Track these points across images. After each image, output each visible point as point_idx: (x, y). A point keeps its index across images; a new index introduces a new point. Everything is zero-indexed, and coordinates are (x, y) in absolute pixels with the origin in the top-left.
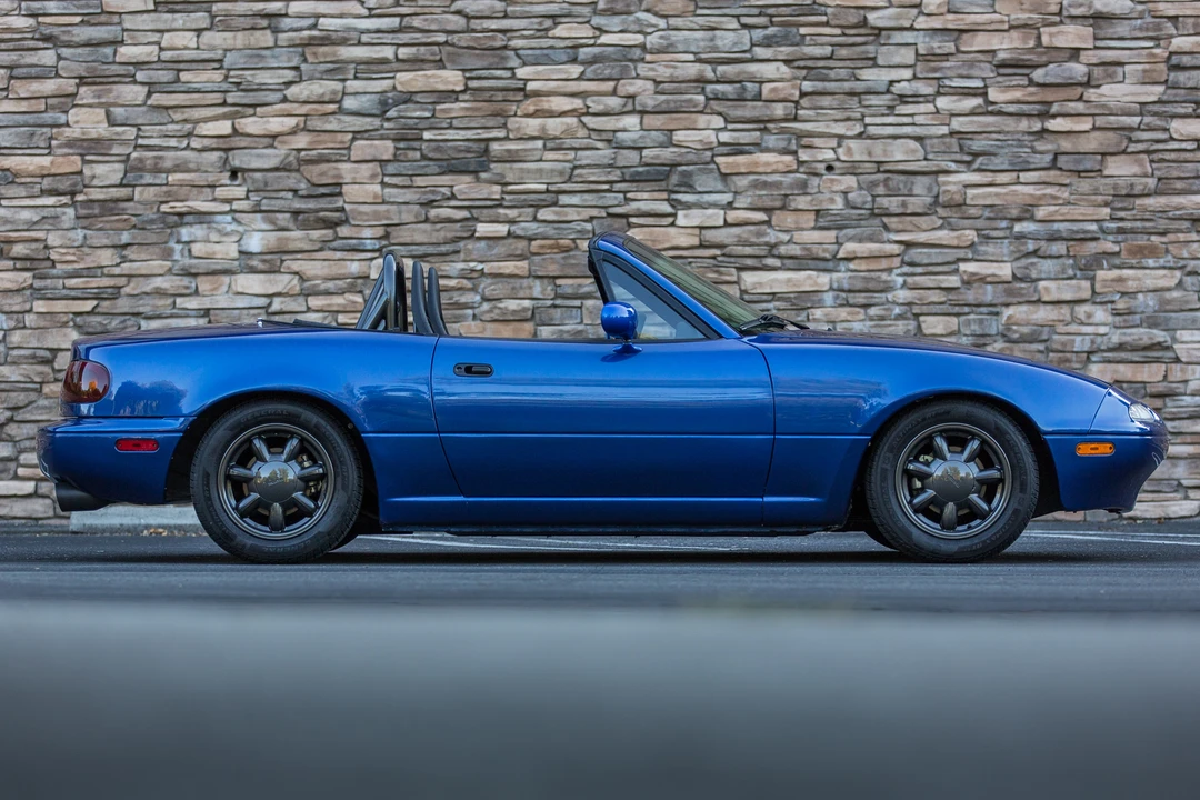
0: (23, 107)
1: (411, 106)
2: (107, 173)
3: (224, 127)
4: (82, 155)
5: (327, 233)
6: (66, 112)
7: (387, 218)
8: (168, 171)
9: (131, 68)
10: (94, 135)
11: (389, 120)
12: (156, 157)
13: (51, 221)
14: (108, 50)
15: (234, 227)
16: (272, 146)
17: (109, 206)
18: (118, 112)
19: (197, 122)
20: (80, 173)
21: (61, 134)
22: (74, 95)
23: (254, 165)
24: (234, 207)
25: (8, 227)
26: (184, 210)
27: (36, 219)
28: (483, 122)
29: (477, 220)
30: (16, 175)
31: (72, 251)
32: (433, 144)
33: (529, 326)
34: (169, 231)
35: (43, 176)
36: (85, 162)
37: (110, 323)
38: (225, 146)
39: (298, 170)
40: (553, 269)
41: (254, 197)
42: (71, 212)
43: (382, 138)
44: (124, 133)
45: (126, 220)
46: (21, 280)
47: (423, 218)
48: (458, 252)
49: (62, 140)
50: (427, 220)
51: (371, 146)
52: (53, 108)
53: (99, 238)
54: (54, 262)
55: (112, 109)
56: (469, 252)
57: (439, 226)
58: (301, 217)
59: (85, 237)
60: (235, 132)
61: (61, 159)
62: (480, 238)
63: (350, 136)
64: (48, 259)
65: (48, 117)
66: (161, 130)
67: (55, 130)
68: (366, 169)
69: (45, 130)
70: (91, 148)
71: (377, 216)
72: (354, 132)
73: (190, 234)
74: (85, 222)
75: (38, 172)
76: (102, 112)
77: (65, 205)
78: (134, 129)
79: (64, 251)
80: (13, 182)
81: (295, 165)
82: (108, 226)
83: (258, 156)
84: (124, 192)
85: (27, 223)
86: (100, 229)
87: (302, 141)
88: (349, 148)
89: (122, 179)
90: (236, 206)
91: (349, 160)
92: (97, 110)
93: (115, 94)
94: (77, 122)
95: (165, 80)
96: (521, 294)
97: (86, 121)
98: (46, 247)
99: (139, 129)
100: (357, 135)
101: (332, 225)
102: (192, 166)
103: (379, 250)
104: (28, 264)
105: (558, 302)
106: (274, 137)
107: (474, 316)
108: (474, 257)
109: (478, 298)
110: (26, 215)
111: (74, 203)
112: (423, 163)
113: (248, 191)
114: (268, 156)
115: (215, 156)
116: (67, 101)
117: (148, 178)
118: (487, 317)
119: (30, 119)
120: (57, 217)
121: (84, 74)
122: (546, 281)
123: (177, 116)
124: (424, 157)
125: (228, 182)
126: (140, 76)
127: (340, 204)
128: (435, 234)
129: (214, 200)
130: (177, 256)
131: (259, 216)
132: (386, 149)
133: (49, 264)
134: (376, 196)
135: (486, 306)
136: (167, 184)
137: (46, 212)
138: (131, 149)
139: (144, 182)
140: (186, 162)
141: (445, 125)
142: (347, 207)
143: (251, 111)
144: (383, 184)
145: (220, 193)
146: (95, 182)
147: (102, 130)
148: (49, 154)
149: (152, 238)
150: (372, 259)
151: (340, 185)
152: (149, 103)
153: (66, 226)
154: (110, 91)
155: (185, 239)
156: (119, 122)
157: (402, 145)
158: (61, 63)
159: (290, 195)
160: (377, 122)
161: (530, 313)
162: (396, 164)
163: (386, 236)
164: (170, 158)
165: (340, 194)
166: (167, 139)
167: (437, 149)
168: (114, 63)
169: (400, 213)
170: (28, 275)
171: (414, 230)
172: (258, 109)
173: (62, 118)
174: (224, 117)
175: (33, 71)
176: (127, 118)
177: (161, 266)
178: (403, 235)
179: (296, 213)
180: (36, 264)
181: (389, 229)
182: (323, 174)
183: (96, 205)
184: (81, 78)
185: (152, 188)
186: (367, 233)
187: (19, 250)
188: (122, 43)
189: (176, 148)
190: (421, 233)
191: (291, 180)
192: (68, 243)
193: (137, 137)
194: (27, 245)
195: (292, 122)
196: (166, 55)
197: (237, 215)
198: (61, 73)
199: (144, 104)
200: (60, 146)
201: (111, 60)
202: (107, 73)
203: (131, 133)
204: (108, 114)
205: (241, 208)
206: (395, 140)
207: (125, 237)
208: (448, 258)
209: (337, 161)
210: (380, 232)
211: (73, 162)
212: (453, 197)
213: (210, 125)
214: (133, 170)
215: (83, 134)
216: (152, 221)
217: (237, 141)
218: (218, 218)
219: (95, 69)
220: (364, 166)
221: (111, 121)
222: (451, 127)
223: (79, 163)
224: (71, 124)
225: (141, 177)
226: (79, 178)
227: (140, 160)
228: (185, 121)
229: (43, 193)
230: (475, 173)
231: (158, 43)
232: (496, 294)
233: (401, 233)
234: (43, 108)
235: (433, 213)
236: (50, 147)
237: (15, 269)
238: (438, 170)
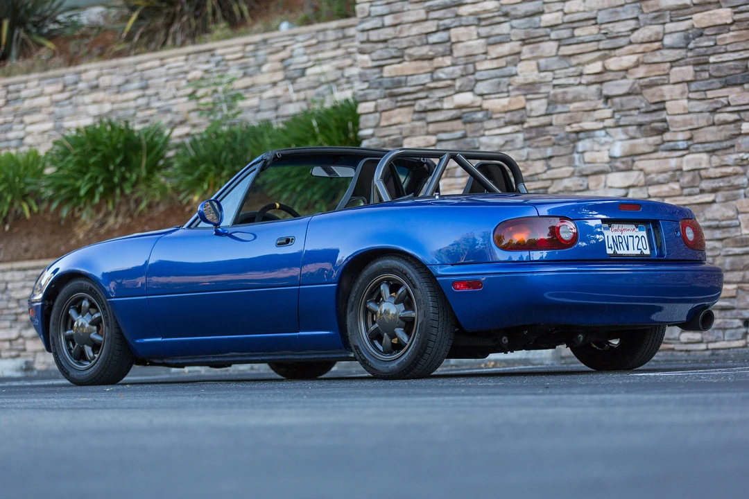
0: (495, 64)
1: (703, 38)
2: (538, 106)
3: (599, 66)
4: (525, 95)
5: (658, 139)
6: (516, 65)
7: (691, 124)
8: (570, 102)
9: (548, 30)
10: (530, 80)
11: (690, 50)
12: (564, 93)
13: (511, 143)
14: (536, 19)
15: (606, 139)
16: (625, 77)
17: (541, 130)
18: (542, 61)
19: (584, 64)
20: (524, 108)
21: (513, 81)
22: (519, 53)
23: (614, 93)
24: (605, 124)
26: (579, 129)
27: (502, 142)
29: (743, 120)
30: (493, 113)
31: (521, 163)
32: (715, 66)
34: (572, 145)
36: (528, 100)
38: (600, 80)
39: (641, 94)
41: (617, 116)
42: (521, 136)
43: (686, 64)
44: (545, 77)
45: (549, 139)
47: (712, 122)
48: (734, 146)
49: (515, 85)
50: (713, 124)
51: (681, 71)
52: (510, 63)
53: (536, 154)
55: (540, 60)
56: (740, 145)
57: (721, 127)
58: (642, 128)
59: (528, 153)
60: (605, 69)
61: (514, 99)
63: (669, 65)
65: (508, 70)
66: (565, 73)
67: (510, 79)
68: (678, 89)
69: (505, 79)
70: (530, 88)
71: (685, 123)
72: (671, 62)
73: (583, 146)
74: (528, 143)
75: (502, 110)
76: (534, 63)
77: (517, 132)
78: (551, 74)
80: (491, 118)
81: (639, 90)
82: (540, 144)
83: (617, 85)
84: (547, 119)
85: (498, 146)
86: (537, 147)
87: (641, 71)
88: (668, 74)
89: (547, 110)
90: (607, 123)
91: (668, 83)
92: (532, 62)
93: (541, 49)
94: (521, 72)
95: (565, 36)
97: (526, 72)
99: (554, 73)
100: (673, 63)
101: (660, 132)
102: (583, 97)
103: (687, 149)
106: (626, 70)
107: (745, 194)
108: (742, 149)
109: (745, 180)
110: (497, 141)
111: (523, 130)
112: (711, 81)
113: (613, 112)
114: (623, 85)
115: (595, 88)
116: (516, 57)
117: (560, 108)
119: (497, 72)
120: (513, 141)
121: (524, 37)
123: (575, 61)
124: (711, 76)
125: (603, 106)
126: (553, 35)
127: (665, 116)
128: (719, 134)
129: (595, 120)
130: (577, 163)
131: (619, 129)
132: (688, 72)
134: (684, 108)
136: (569, 112)
137: (506, 138)
138: (550, 88)
139: (557, 111)
140: (580, 94)
141: (722, 50)
142: (668, 118)
143: (613, 53)
144: (689, 99)
145: (598, 114)
146: (533, 114)
147: (534, 76)
148: (508, 96)
149: (563, 151)
150: (683, 156)
151: (664, 102)
152: (559, 53)
153: (519, 146)
154: (538, 47)
155: (581, 150)
156: (543, 70)
157: (699, 68)
158: (514, 31)
159: (636, 112)
160: (683, 53)
162: (696, 83)
163: (692, 138)
164: (570, 92)
165: (664, 109)
166: (569, 79)
167: (719, 69)
168: (539, 27)
169: (698, 119)
171: (707, 132)
172: (617, 51)
173: (513, 70)
174: (599, 59)
175: (498, 39)
176: (547, 66)
177: (568, 171)
179: (640, 125)
181: (693, 132)
182: (654, 95)
183: (534, 130)
184: (522, 40)
185: (562, 115)
186: (680, 136)
188: (542, 13)
189: (573, 85)
190: (711, 134)
191: (637, 101)
192: (519, 159)
193: (554, 78)
195: (635, 58)
196: (567, 18)
197: (608, 130)
198: (513, 38)
199: (556, 55)
200: (514, 90)
201: (537, 26)
202: (537, 35)
203: (549, 76)
204: (538, 65)
205: (610, 124)
206: (694, 65)
207: (549, 152)
208: (728, 151)
209: (661, 85)
210: (688, 135)
211: (520, 101)
212: (729, 104)
213: (591, 66)
214: (552, 102)
215: (525, 79)
216: (562, 139)
217: (605, 76)
218: (598, 133)
219: (529, 32)
220: (678, 86)
221: (539, 70)
222: (726, 51)
223: (524, 101)
224: (519, 73)
225: (556, 107)
226: (523, 111)
227: (555, 95)
228: (579, 64)
229: (507, 124)
230: (741, 84)
231: (562, 10)
233: (699, 135)
234: (505, 64)
235: (717, 117)
236: (508, 91)
238: (720, 85)
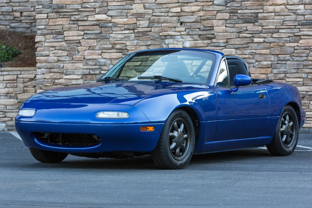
0: (119, 4)
1: (234, 3)
2: (143, 23)
3: (178, 10)
4: (136, 18)
5: (209, 41)
6: (132, 5)
7: (227, 37)
8: (162, 23)
10: (140, 12)
11: (228, 7)
12: (158, 19)
13: (127, 38)
15: (181, 39)
16: (193, 15)
17: (144, 33)
18: (147, 5)
19: (170, 8)
20: (136, 23)
21: (130, 12)
22: (134, 0)
23: (187, 21)
24: (181, 33)
25: (115, 40)
26: (166, 34)
27: (123, 37)
28: (256, 7)
29: (254, 37)
30: (117, 24)
31: (133, 47)
32: (241, 14)
33: (270, 69)
34: (162, 41)
35: (125, 24)
36: (138, 20)
37: (145, 68)
38: (179, 15)
39: (200, 22)
40: (277, 52)
41: (187, 30)
42: (133, 35)
43: (226, 12)
44: (149, 11)
45: (149, 37)
46: (118, 55)
47: (238, 37)
48: (248, 47)
49: (131, 14)
50: (239, 37)
51: (222, 15)
52: (128, 4)
53: (141, 43)
54: (128, 50)
55: (145, 4)
56: (252, 47)
57: (243, 39)
58: (201, 36)
59: (137, 43)
60: (182, 11)
61: (130, 19)
62: (255, 43)
63: (216, 12)
64: (126, 49)
65: (126, 7)
66: (160, 11)
67: (128, 11)
68: (221, 22)
69: (125, 11)
70: (139, 16)
71: (224, 36)
72: (217, 11)
73: (168, 42)
74: (138, 38)
75: (123, 23)
76: (142, 5)
77: (131, 33)
78: (152, 10)
79: (131, 47)
80: (116, 26)
81: (200, 21)
82: (144, 39)
83: (189, 18)
84: (149, 29)
85: (120, 38)
86: (142, 40)
87: (202, 13)
88: (216, 16)
89: (148, 25)
90: (182, 33)
91: (216, 19)
92: (141, 5)
94: (135, 8)
96: (268, 60)
97: (138, 8)
98: (126, 46)
99: (153, 10)
100: (218, 12)
101: (210, 39)
102: (169, 21)
103: (225, 46)
104: (121, 51)
105: (279, 62)
106: (193, 12)
107: (253, 66)
108: (253, 48)
109: (254, 61)
110: (120, 36)
111: (134, 33)
112: (238, 20)
113: (186, 29)
114: (192, 18)
115: (175, 18)
116: (132, 2)
117: (156, 25)
118: (257, 67)
119: (121, 7)
120: (129, 37)
122: (275, 56)
123: (165, 6)
124: (238, 18)
125: (180, 26)
127: (213, 32)
128: (242, 41)
129: (175, 31)
131: (189, 36)
132: (227, 16)
133: (127, 50)
134: (224, 30)
135: (257, 63)
136: (161, 27)
137: (126, 35)
138: (151, 16)
139: (155, 26)
140: (167, 20)
141: (244, 8)
142: (215, 33)
143: (186, 4)
144: (226, 26)
145: (177, 29)
146: (140, 26)
147: (142, 10)
148: (127, 18)
149: (157, 43)
150: (222, 49)
151: (213, 27)
152: (156, 2)
153: (132, 39)
155: (167, 43)
156: (147, 8)
157: (232, 14)
159: (198, 30)
160: (224, 8)
161: (270, 66)
162: (230, 20)
163: (227, 42)
164: (162, 19)
165: (213, 29)
166: (161, 13)
167: (242, 16)
169: (231, 35)
170: (121, 54)
171: (235, 40)
172: (189, 4)
173: (131, 7)
174: (179, 6)
176: (149, 7)
178: (232, 42)
179: (200, 35)
180: (123, 51)
181: (228, 40)
182: (208, 24)
183: (141, 33)
185: (157, 28)
186: (221, 41)
187: (118, 46)
189: (164, 16)
190: (237, 41)
191: (199, 25)
192: (132, 44)
193: (153, 12)
194: (120, 45)
195: (198, 8)
197: (182, 36)
199: (155, 3)
200: (130, 15)
203: (151, 11)
204: (144, 6)
205: (183, 34)
206: (230, 13)
207: (149, 43)
208: (245, 49)
209: (212, 20)
210: (225, 41)
211: (134, 20)
212: (247, 30)
213: (174, 9)
214: (152, 23)
215: (137, 12)
216: (157, 38)
217: (182, 14)
218: (177, 37)
220: (220, 21)
221: (145, 8)
222: (246, 9)
223: (136, 21)
224: (133, 9)
225: (154, 25)
226: (135, 25)
227: (154, 19)
228: (167, 8)
229: (125, 29)
230: (254, 23)
232: (260, 60)
233: (232, 41)
234: (125, 4)
235: (241, 35)
236: (127, 16)
237: (117, 52)
238: (242, 22)
